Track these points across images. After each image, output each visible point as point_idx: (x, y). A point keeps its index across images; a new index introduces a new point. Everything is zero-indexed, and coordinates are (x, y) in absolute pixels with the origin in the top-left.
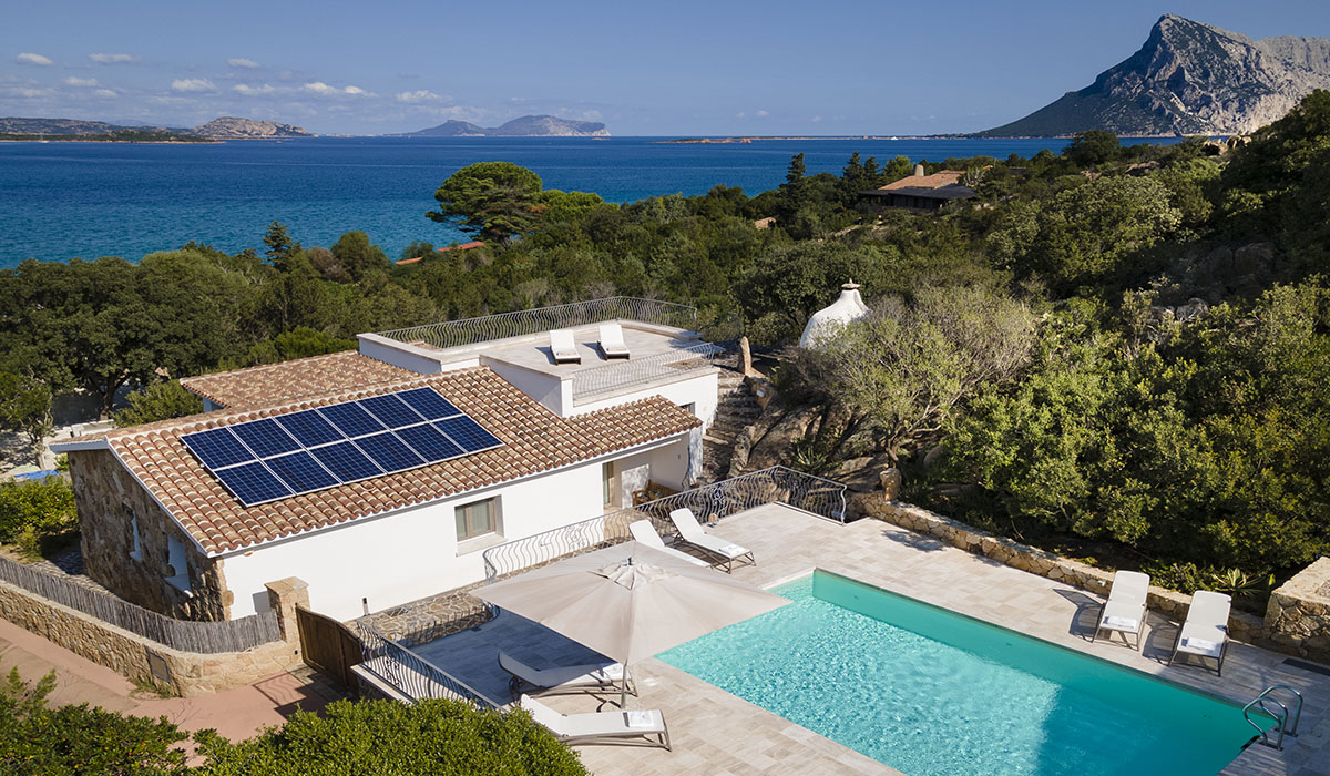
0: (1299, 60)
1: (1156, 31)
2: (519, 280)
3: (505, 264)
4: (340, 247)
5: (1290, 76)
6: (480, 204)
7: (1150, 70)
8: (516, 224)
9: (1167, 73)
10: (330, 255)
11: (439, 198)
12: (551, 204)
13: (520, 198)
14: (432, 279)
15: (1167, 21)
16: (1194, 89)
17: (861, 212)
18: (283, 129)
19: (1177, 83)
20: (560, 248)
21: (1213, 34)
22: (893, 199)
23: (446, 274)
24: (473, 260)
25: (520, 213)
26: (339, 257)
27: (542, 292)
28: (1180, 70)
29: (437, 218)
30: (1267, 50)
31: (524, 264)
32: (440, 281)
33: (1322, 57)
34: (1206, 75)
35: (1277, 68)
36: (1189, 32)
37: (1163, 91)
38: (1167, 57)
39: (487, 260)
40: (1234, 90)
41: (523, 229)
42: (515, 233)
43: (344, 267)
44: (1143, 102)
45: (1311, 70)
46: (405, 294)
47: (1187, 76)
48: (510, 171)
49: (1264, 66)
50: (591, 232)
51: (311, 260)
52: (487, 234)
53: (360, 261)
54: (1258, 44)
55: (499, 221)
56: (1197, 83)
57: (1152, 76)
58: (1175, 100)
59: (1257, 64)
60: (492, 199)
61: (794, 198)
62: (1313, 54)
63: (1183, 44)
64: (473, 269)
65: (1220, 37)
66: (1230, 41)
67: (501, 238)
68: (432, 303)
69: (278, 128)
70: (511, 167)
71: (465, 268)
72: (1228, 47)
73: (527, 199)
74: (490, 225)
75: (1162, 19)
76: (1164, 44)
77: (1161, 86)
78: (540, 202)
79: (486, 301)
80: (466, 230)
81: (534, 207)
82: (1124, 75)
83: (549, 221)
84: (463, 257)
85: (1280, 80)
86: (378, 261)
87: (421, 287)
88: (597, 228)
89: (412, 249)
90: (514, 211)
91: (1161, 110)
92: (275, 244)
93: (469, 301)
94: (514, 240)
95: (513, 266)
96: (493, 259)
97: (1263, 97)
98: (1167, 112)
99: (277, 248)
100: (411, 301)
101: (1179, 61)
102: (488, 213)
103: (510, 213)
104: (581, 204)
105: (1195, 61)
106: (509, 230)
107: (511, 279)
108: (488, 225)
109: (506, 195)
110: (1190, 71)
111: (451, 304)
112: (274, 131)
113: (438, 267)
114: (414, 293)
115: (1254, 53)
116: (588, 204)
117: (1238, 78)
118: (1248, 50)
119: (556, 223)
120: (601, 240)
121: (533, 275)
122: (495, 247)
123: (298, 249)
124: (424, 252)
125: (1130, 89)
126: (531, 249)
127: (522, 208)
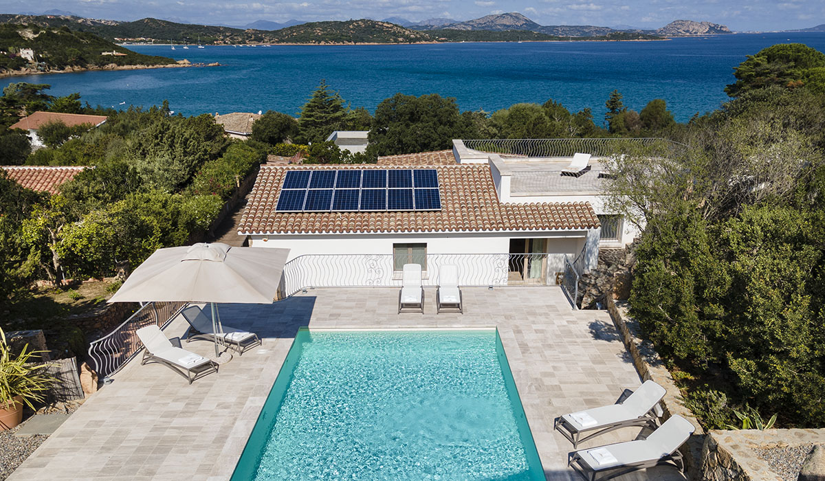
10: (637, 117)
18: (713, 28)
48: (799, 51)
51: (625, 120)
53: (655, 123)
69: (710, 28)
70: (801, 48)
81: (792, 83)
109: (771, 71)
112: (707, 29)
123: (624, 111)
127: (781, 83)
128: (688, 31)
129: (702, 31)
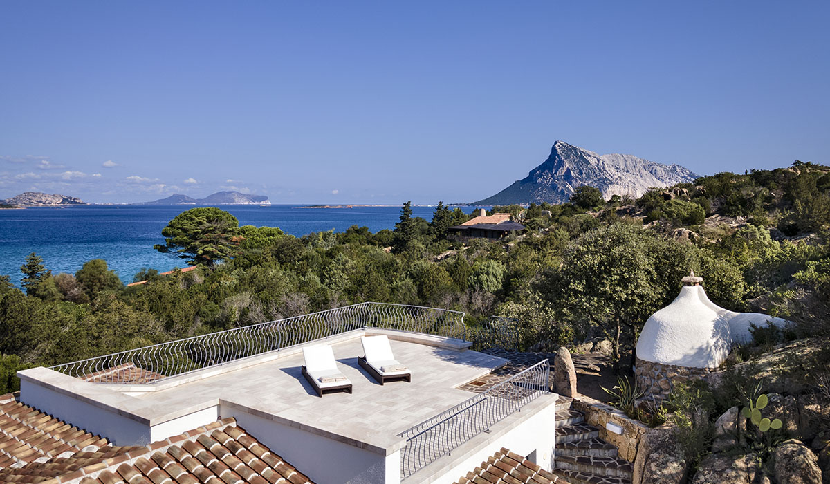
0: (622, 167)
1: (554, 149)
2: (226, 295)
3: (213, 282)
4: (83, 273)
5: (620, 175)
6: (194, 237)
7: (554, 170)
8: (221, 251)
9: (562, 171)
10: (74, 279)
11: (165, 234)
12: (247, 235)
13: (225, 231)
14: (153, 296)
15: (558, 144)
16: (576, 181)
17: (451, 241)
18: (67, 200)
19: (568, 176)
20: (255, 268)
21: (580, 152)
22: (471, 232)
23: (166, 291)
24: (188, 279)
25: (224, 242)
26: (81, 281)
27: (245, 305)
28: (568, 170)
29: (162, 249)
30: (607, 162)
31: (230, 281)
32: (160, 297)
33: (632, 165)
34: (581, 173)
35: (613, 170)
36: (570, 150)
37: (562, 182)
38: (561, 163)
39: (199, 279)
40: (595, 181)
41: (227, 254)
42: (220, 258)
43: (84, 289)
44: (554, 187)
45: (628, 172)
46: (127, 310)
47: (573, 174)
48: (217, 214)
49: (607, 169)
50: (278, 257)
51: (57, 284)
52: (199, 259)
53: (98, 284)
54: (602, 158)
55: (209, 248)
56: (577, 177)
57: (556, 173)
58: (568, 186)
59: (603, 168)
60: (204, 232)
61: (406, 232)
62: (628, 163)
63: (568, 157)
64: (188, 287)
65: (584, 153)
66: (589, 156)
67: (209, 263)
68: (152, 316)
69: (64, 199)
70: (217, 211)
71: (181, 286)
72: (589, 159)
73: (230, 231)
74: (202, 251)
75: (556, 143)
76: (559, 157)
77: (561, 178)
78: (239, 234)
79: (197, 314)
80: (184, 257)
81: (235, 238)
82: (542, 172)
83: (245, 248)
84: (180, 277)
85: (616, 177)
86: (112, 284)
87: (144, 303)
88: (282, 252)
89: (142, 273)
90: (220, 241)
91: (562, 192)
92: (30, 271)
93: (182, 313)
94: (219, 263)
95: (219, 282)
96: (203, 278)
97: (609, 185)
98: (566, 192)
99: (32, 275)
100: (133, 316)
101: (567, 166)
102: (201, 242)
103: (217, 242)
104: (268, 235)
105: (575, 166)
106: (216, 256)
107: (219, 294)
108: (201, 252)
109: (215, 228)
110: (574, 171)
111: (168, 316)
112: (61, 200)
113: (160, 285)
114: (137, 309)
115: (601, 162)
116: (273, 235)
117: (596, 175)
118: (598, 160)
119: (250, 250)
120: (285, 262)
121: (237, 290)
122: (205, 270)
123: (49, 275)
124: (149, 276)
125: (546, 180)
126: (232, 270)
127: (226, 239)
128: (41, 202)
129: (56, 202)
